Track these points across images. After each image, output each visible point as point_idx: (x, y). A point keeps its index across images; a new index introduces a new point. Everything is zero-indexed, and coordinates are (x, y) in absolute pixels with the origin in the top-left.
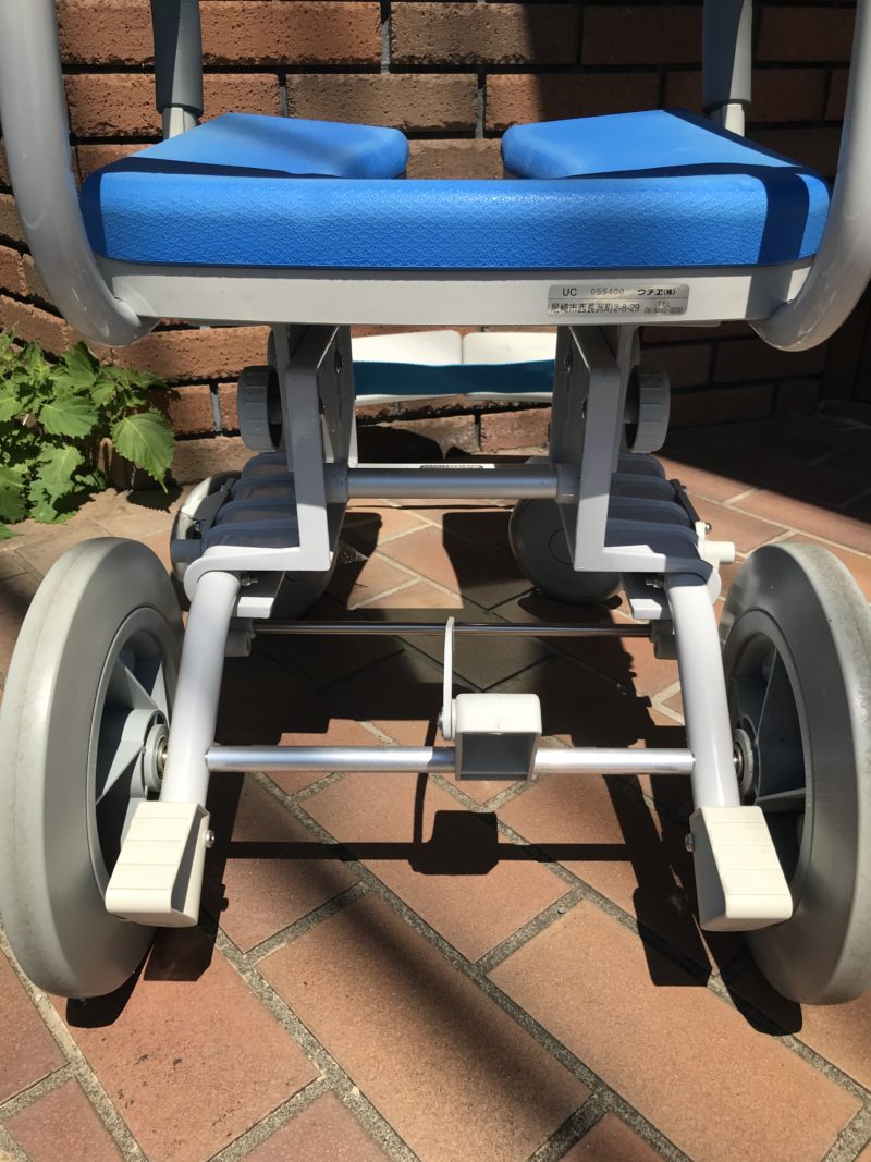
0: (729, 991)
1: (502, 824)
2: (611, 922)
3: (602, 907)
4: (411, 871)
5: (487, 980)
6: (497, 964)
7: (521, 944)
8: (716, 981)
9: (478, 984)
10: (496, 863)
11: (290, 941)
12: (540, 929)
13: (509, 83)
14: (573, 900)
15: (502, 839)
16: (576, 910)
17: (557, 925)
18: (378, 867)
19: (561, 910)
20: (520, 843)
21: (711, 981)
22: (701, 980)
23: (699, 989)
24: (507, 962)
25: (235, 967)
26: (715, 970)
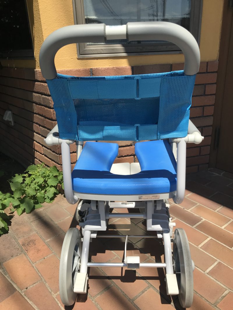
0: (174, 305)
1: (137, 273)
2: (155, 292)
3: (154, 289)
4: (121, 282)
5: (134, 303)
6: (135, 300)
7: (139, 296)
8: (172, 303)
9: (132, 303)
10: (135, 280)
11: (100, 295)
12: (143, 293)
14: (149, 287)
15: (137, 275)
16: (149, 290)
17: (146, 292)
18: (114, 281)
19: (147, 289)
20: (140, 276)
21: (171, 303)
22: (170, 303)
23: (169, 305)
24: (137, 299)
25: (91, 300)
26: (172, 301)
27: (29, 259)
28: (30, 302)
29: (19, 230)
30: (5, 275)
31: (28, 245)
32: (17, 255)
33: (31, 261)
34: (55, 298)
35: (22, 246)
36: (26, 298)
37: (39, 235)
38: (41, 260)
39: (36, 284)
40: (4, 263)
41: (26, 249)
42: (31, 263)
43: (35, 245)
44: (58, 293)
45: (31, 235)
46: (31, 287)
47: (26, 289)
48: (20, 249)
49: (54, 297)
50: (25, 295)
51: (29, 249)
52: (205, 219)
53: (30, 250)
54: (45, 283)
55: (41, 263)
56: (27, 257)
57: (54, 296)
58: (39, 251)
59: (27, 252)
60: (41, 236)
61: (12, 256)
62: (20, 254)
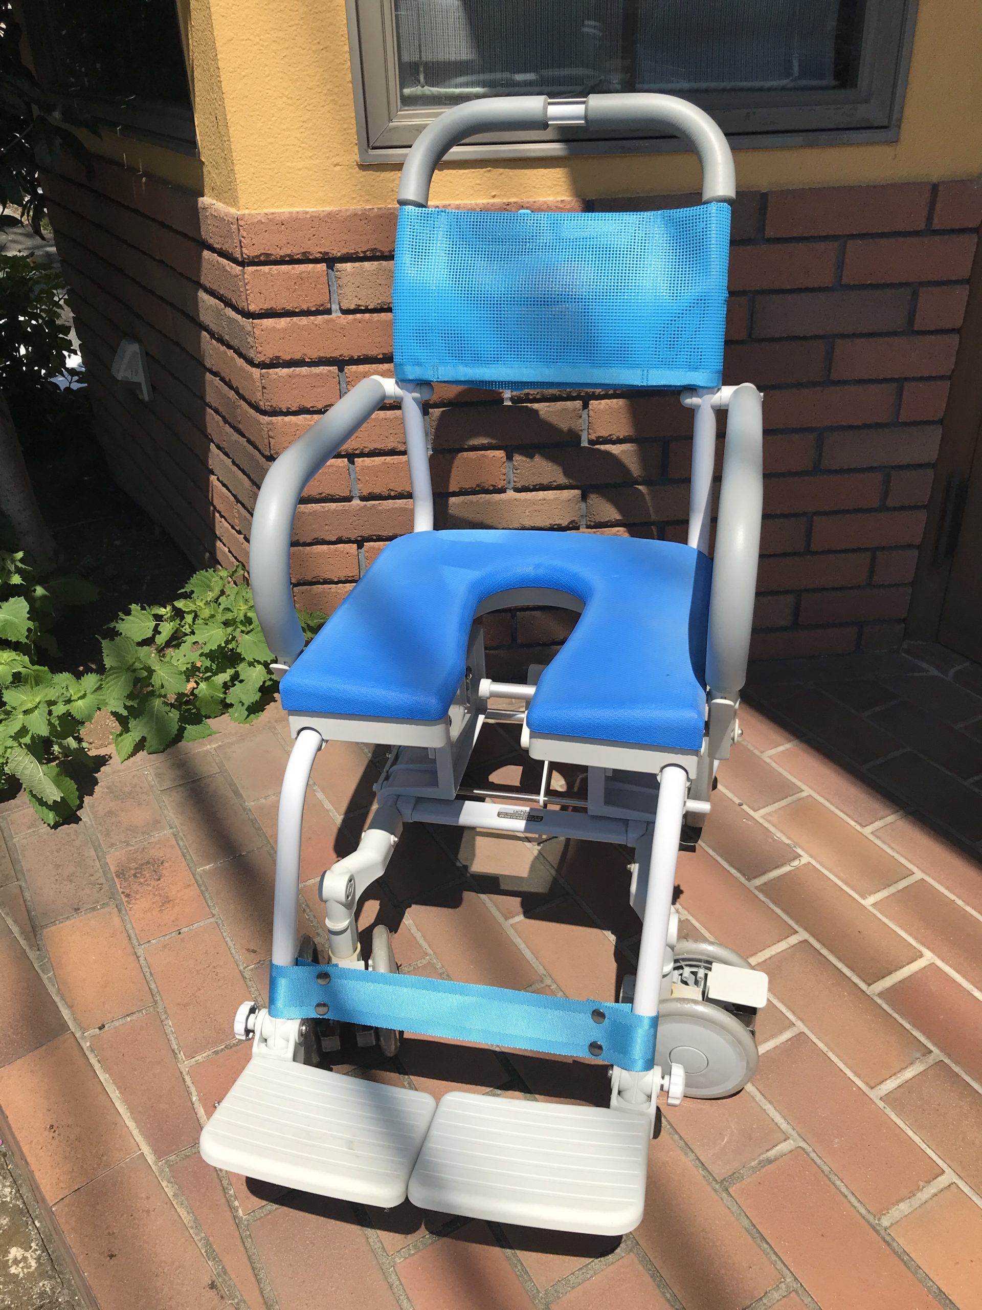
13: (607, 407)
27: (129, 926)
28: (103, 1076)
29: (116, 816)
30: (43, 972)
31: (135, 875)
32: (94, 909)
33: (133, 936)
34: (184, 1073)
35: (116, 880)
36: (93, 1060)
37: (181, 844)
38: (168, 937)
39: (134, 1017)
40: (45, 931)
41: (127, 891)
42: (135, 942)
43: (159, 879)
44: (197, 1058)
45: (153, 840)
46: (117, 1024)
47: (100, 1028)
48: (106, 888)
49: (182, 1069)
50: (92, 1051)
51: (136, 893)
52: (811, 856)
53: (138, 896)
54: (163, 1017)
55: (165, 947)
56: (123, 921)
57: (185, 1066)
58: (167, 901)
59: (129, 903)
60: (186, 848)
61: (77, 910)
62: (104, 905)
